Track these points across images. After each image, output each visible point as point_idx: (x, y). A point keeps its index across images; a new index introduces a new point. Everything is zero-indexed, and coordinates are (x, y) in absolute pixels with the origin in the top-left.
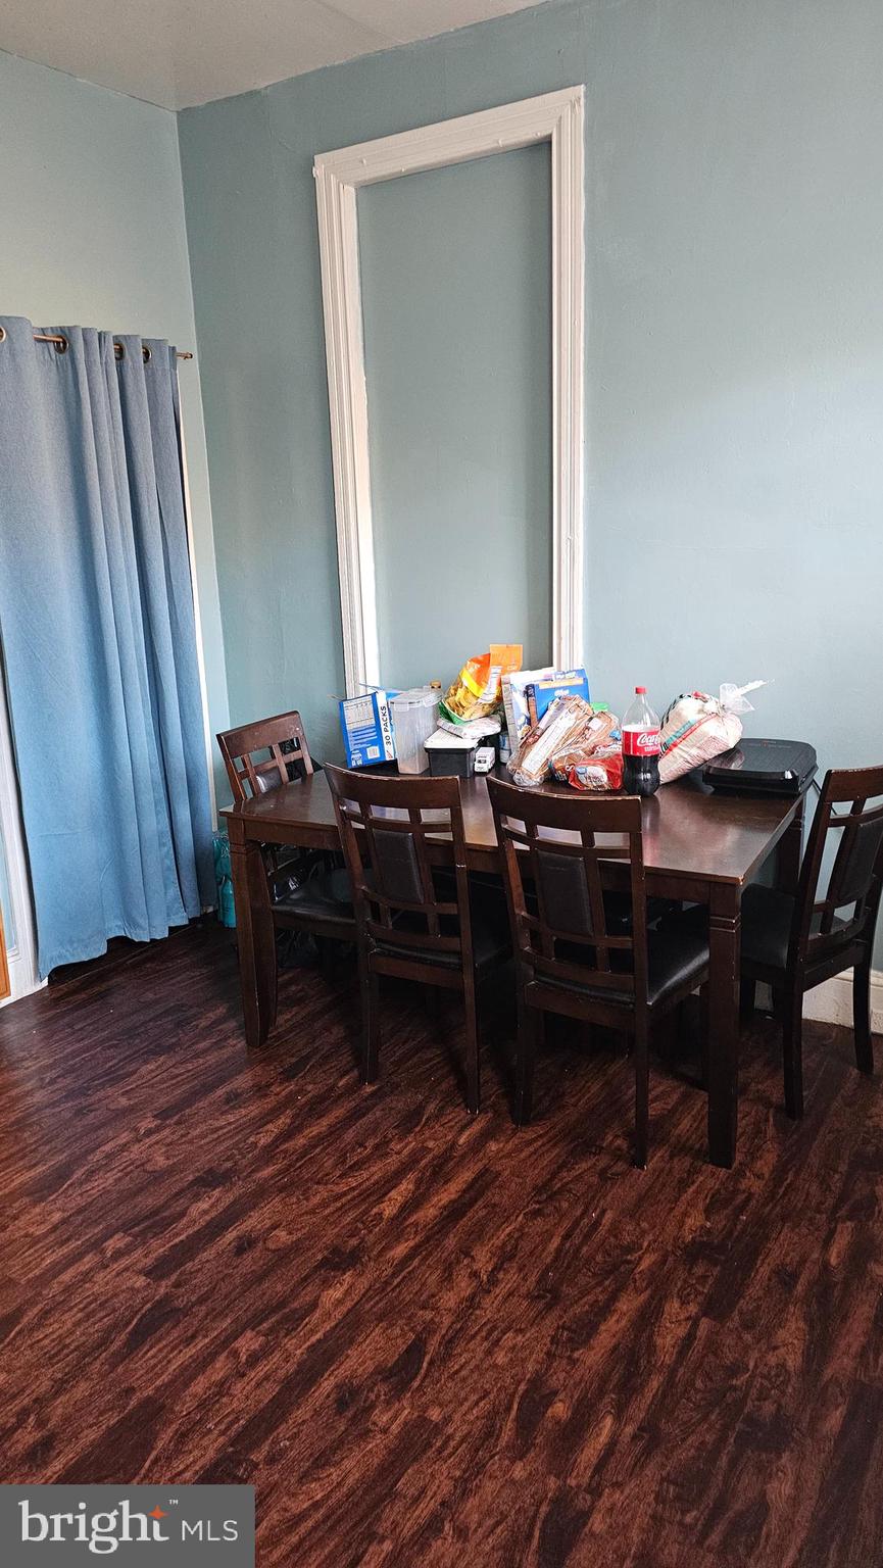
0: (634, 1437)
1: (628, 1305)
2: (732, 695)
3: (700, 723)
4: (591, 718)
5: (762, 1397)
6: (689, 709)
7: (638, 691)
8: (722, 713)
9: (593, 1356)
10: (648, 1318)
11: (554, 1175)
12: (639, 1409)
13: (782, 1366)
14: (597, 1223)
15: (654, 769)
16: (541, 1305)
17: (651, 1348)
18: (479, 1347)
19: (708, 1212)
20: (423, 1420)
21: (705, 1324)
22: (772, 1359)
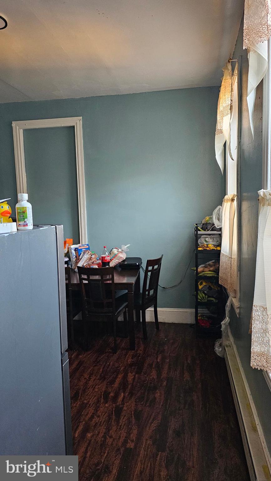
0: (128, 395)
1: (120, 376)
2: (125, 247)
3: (118, 254)
4: (92, 255)
5: (151, 383)
6: (115, 251)
7: (104, 247)
8: (122, 252)
9: (116, 385)
10: (125, 377)
11: (97, 359)
12: (128, 390)
13: (153, 378)
14: (109, 365)
15: (109, 265)
16: (102, 380)
17: (127, 381)
18: (91, 390)
19: (132, 358)
20: (83, 403)
21: (137, 376)
22: (151, 378)
